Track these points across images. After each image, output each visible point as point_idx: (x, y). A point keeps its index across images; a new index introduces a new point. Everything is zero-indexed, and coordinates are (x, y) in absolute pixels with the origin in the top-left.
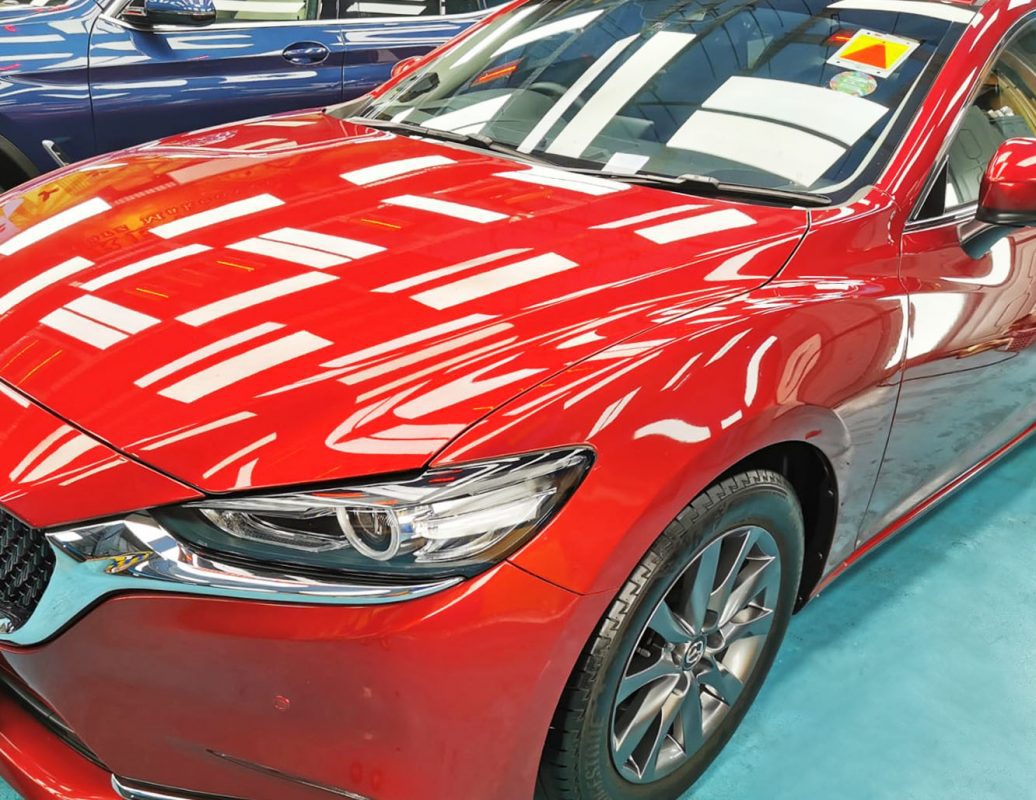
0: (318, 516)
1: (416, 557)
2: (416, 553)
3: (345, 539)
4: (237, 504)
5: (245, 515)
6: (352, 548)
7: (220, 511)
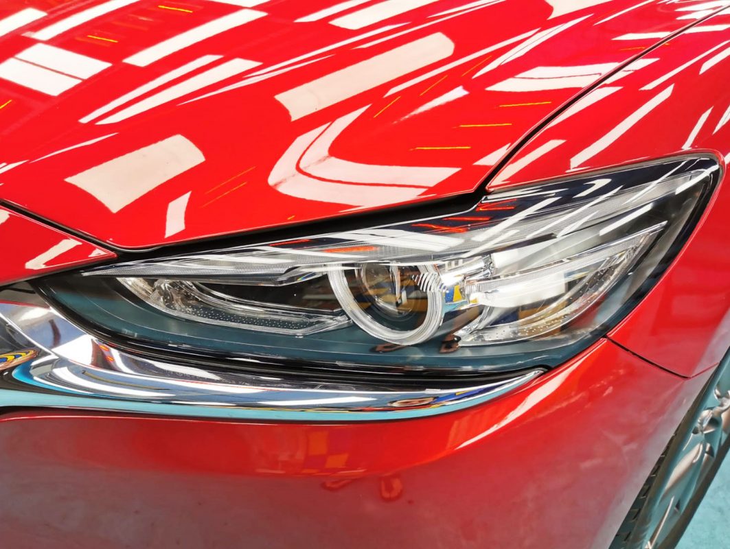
0: (300, 280)
1: (459, 339)
2: (460, 333)
3: (343, 313)
4: (171, 266)
5: (189, 283)
6: (353, 327)
7: (151, 279)
